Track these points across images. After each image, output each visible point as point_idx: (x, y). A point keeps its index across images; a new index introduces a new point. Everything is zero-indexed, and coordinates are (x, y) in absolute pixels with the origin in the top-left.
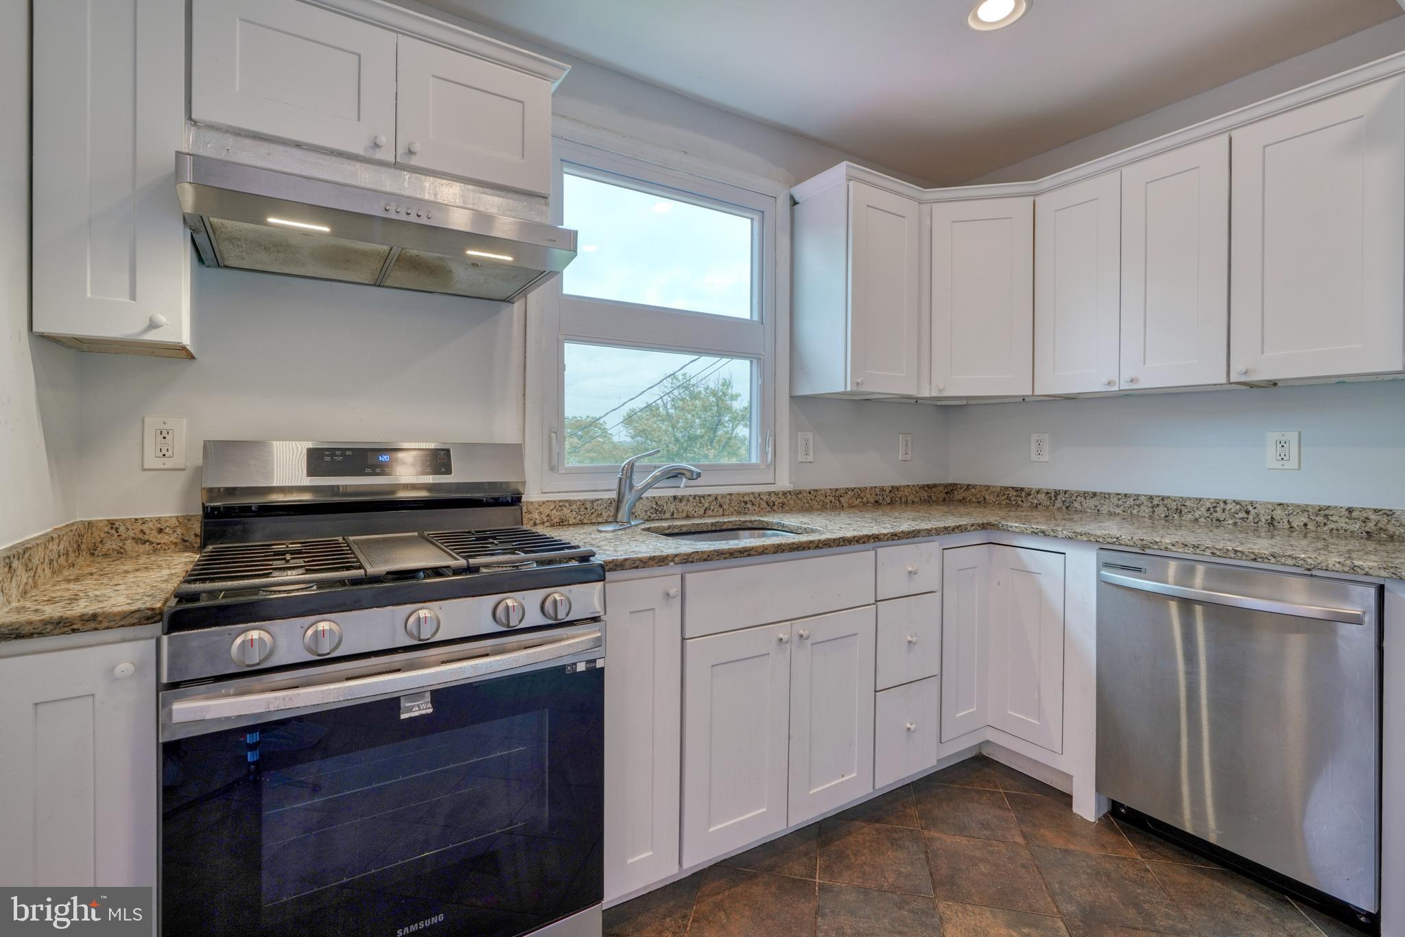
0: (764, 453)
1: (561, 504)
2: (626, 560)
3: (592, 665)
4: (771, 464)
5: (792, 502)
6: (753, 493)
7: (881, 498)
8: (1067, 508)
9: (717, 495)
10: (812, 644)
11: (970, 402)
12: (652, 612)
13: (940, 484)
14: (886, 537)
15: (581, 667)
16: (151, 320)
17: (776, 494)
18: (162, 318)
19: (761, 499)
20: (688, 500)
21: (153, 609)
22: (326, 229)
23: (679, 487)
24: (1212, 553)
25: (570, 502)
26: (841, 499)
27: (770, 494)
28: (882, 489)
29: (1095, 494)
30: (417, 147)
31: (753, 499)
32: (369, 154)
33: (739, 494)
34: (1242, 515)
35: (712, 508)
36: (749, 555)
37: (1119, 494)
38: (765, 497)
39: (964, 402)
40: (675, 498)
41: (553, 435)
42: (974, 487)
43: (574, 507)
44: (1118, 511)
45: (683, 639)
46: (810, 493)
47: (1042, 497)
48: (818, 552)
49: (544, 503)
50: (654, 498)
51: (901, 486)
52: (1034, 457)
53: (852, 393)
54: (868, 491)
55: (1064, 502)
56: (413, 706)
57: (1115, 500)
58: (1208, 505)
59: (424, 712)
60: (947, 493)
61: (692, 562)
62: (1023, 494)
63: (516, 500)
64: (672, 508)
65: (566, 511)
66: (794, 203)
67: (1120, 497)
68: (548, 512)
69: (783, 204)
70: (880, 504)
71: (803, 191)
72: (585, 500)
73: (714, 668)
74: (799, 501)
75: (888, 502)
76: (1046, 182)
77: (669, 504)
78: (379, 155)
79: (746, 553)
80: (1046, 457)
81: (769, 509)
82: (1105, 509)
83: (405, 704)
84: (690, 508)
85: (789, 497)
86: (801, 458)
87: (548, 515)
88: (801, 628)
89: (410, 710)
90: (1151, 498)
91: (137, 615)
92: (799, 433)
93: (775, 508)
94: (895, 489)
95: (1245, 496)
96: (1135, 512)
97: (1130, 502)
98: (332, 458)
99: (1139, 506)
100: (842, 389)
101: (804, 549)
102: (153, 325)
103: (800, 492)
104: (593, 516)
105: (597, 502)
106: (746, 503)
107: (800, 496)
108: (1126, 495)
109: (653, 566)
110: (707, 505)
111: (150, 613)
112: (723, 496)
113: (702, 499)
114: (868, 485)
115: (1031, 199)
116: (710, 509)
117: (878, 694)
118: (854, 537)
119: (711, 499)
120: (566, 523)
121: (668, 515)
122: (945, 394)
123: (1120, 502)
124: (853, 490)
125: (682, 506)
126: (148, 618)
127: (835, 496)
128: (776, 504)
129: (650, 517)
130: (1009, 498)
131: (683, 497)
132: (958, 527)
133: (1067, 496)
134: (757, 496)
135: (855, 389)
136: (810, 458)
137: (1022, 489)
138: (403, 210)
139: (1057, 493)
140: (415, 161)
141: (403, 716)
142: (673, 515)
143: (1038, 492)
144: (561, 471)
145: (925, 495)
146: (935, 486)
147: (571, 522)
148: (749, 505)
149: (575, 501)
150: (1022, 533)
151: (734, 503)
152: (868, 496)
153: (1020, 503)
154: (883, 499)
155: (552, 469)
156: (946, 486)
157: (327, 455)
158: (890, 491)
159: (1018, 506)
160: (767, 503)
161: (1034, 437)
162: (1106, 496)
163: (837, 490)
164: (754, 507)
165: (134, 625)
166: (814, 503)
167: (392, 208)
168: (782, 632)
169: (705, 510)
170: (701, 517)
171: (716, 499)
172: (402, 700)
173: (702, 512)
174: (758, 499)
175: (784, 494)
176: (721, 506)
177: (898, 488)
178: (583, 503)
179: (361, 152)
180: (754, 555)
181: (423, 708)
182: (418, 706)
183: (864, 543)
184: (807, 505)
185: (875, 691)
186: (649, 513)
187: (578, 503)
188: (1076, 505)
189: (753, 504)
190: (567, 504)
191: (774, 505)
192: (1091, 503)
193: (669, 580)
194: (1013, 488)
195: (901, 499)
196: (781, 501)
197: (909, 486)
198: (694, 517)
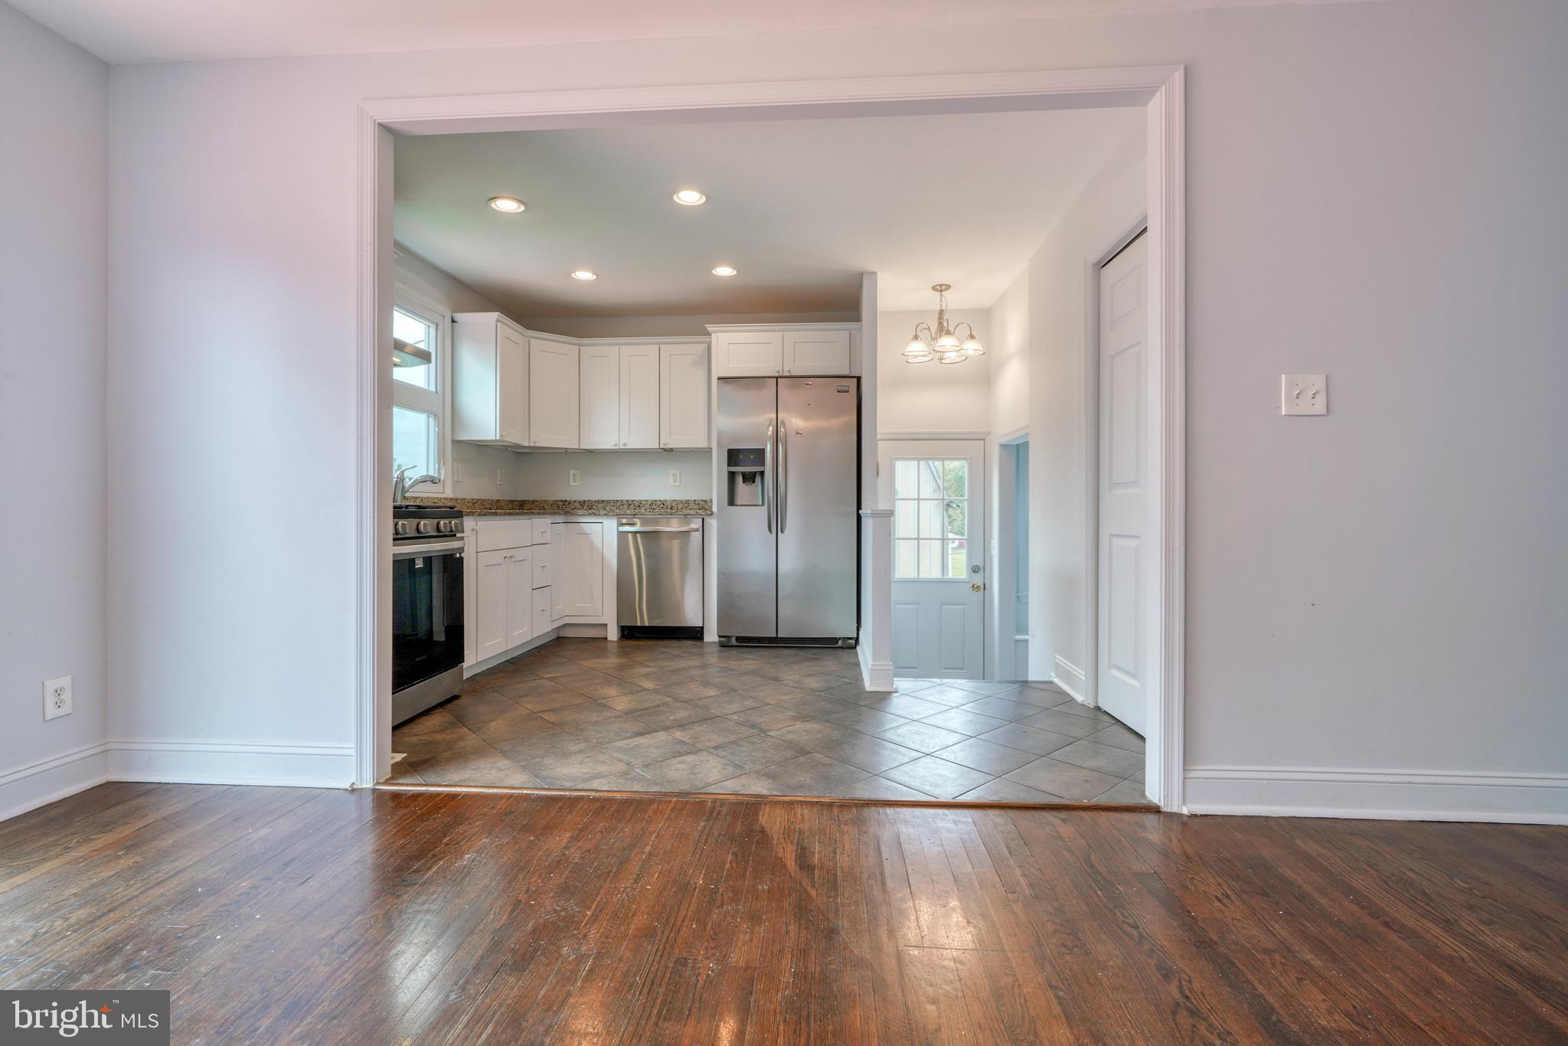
4: (443, 481)
7: (492, 507)
8: (590, 509)
10: (514, 561)
12: (471, 533)
27: (445, 499)
28: (493, 501)
29: (603, 501)
31: (438, 502)
34: (662, 506)
38: (443, 501)
42: (537, 501)
44: (614, 509)
46: (461, 500)
47: (577, 504)
48: (514, 517)
52: (572, 483)
53: (497, 441)
55: (588, 506)
57: (612, 503)
58: (650, 502)
62: (567, 504)
66: (453, 321)
67: (614, 502)
69: (447, 320)
71: (458, 316)
75: (496, 508)
76: (586, 341)
80: (578, 483)
82: (608, 508)
86: (456, 478)
90: (628, 501)
92: (455, 463)
94: (498, 501)
95: (662, 498)
96: (621, 508)
97: (619, 503)
100: (493, 438)
103: (458, 499)
108: (618, 501)
115: (577, 348)
122: (537, 445)
123: (615, 504)
124: (480, 500)
127: (472, 502)
130: (558, 506)
133: (590, 503)
134: (439, 500)
135: (501, 438)
136: (460, 479)
137: (566, 501)
139: (585, 502)
143: (574, 502)
145: (511, 506)
146: (515, 501)
150: (583, 515)
152: (487, 504)
153: (564, 508)
156: (520, 501)
158: (496, 503)
161: (572, 472)
162: (608, 502)
163: (473, 499)
175: (451, 500)
180: (497, 515)
185: (532, 589)
192: (601, 505)
193: (473, 523)
194: (560, 500)
195: (500, 507)
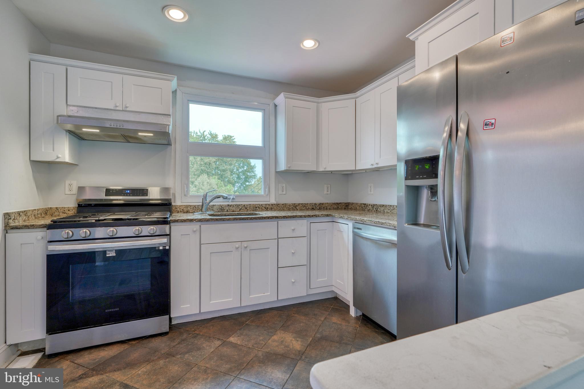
0: (265, 191)
1: (187, 206)
2: (178, 220)
3: (165, 248)
4: (268, 195)
5: (275, 208)
6: (259, 204)
7: (315, 207)
8: (377, 210)
9: (245, 205)
10: (250, 250)
11: (353, 172)
12: (189, 235)
13: (343, 203)
14: (281, 217)
15: (161, 248)
16: (57, 156)
17: (269, 205)
18: (60, 156)
19: (263, 206)
20: (233, 206)
21: (46, 224)
22: (98, 131)
23: (229, 202)
24: (374, 223)
25: (190, 206)
26: (297, 207)
27: (266, 205)
28: (315, 204)
29: (383, 205)
30: (128, 105)
31: (259, 206)
32: (115, 109)
33: (253, 204)
35: (243, 209)
36: (224, 220)
37: (389, 205)
38: (264, 206)
39: (351, 173)
40: (228, 205)
41: (185, 185)
42: (353, 203)
43: (192, 207)
44: (389, 211)
45: (200, 244)
46: (283, 205)
47: (370, 207)
48: (251, 221)
49: (181, 206)
50: (220, 205)
51: (324, 203)
52: (369, 193)
53: (287, 170)
54: (309, 205)
55: (376, 208)
56: (110, 253)
57: (388, 207)
59: (113, 255)
60: (346, 206)
61: (202, 221)
62: (366, 206)
63: (170, 204)
64: (227, 208)
65: (189, 208)
66: (276, 106)
67: (389, 206)
68: (183, 208)
69: (272, 107)
70: (314, 209)
71: (277, 101)
72: (196, 205)
73: (211, 254)
74: (278, 208)
75: (318, 208)
76: (358, 93)
77: (226, 207)
78: (117, 109)
79: (222, 220)
80: (372, 193)
81: (266, 210)
82: (386, 211)
83: (107, 252)
84: (234, 209)
85: (274, 206)
86: (280, 192)
87: (183, 209)
88: (245, 244)
89: (109, 254)
91: (42, 226)
92: (280, 184)
93: (268, 209)
96: (393, 212)
98: (113, 191)
99: (394, 209)
100: (284, 169)
101: (245, 219)
102: (58, 158)
103: (279, 204)
104: (198, 210)
105: (199, 206)
106: (256, 207)
107: (279, 206)
108: (391, 205)
109: (188, 222)
110: (241, 208)
111: (46, 225)
112: (247, 205)
113: (239, 206)
114: (309, 203)
115: (354, 100)
116: (242, 209)
117: (279, 268)
118: (267, 217)
119: (242, 206)
120: (189, 212)
121: (226, 211)
122: (326, 170)
123: (389, 208)
124: (302, 204)
125: (231, 208)
126: (45, 226)
127: (294, 206)
128: (269, 208)
129: (219, 211)
130: (362, 208)
131: (231, 205)
132: (315, 215)
133: (376, 206)
134: (261, 205)
135: (288, 169)
136: (284, 193)
137: (365, 204)
138: (115, 125)
139: (374, 205)
140: (128, 109)
141: (107, 256)
142: (227, 210)
143: (369, 205)
144: (188, 196)
145: (336, 206)
146: (340, 203)
147: (190, 212)
148: (257, 208)
149: (192, 205)
151: (251, 208)
152: (309, 206)
153: (365, 209)
154: (316, 208)
155: (185, 195)
156: (346, 203)
157: (111, 191)
158: (319, 205)
159: (364, 210)
160: (265, 208)
162: (386, 206)
163: (295, 204)
164: (260, 209)
165: (42, 228)
166: (285, 208)
167: (112, 125)
168: (237, 245)
169: (240, 209)
170: (238, 211)
171: (244, 206)
172: (107, 251)
173: (239, 210)
174: (261, 206)
175: (272, 205)
176: (246, 208)
177: (322, 204)
178: (195, 206)
179: (112, 108)
180: (225, 220)
181: (113, 254)
182: (111, 253)
183: (271, 219)
184: (282, 209)
185: (278, 268)
186: (218, 210)
187: (193, 206)
188: (379, 209)
189: (259, 208)
190: (189, 206)
191: (268, 208)
192: (382, 209)
193: (195, 226)
194: (363, 204)
195: (324, 208)
196: (271, 207)
197: (328, 203)
198: (235, 211)
